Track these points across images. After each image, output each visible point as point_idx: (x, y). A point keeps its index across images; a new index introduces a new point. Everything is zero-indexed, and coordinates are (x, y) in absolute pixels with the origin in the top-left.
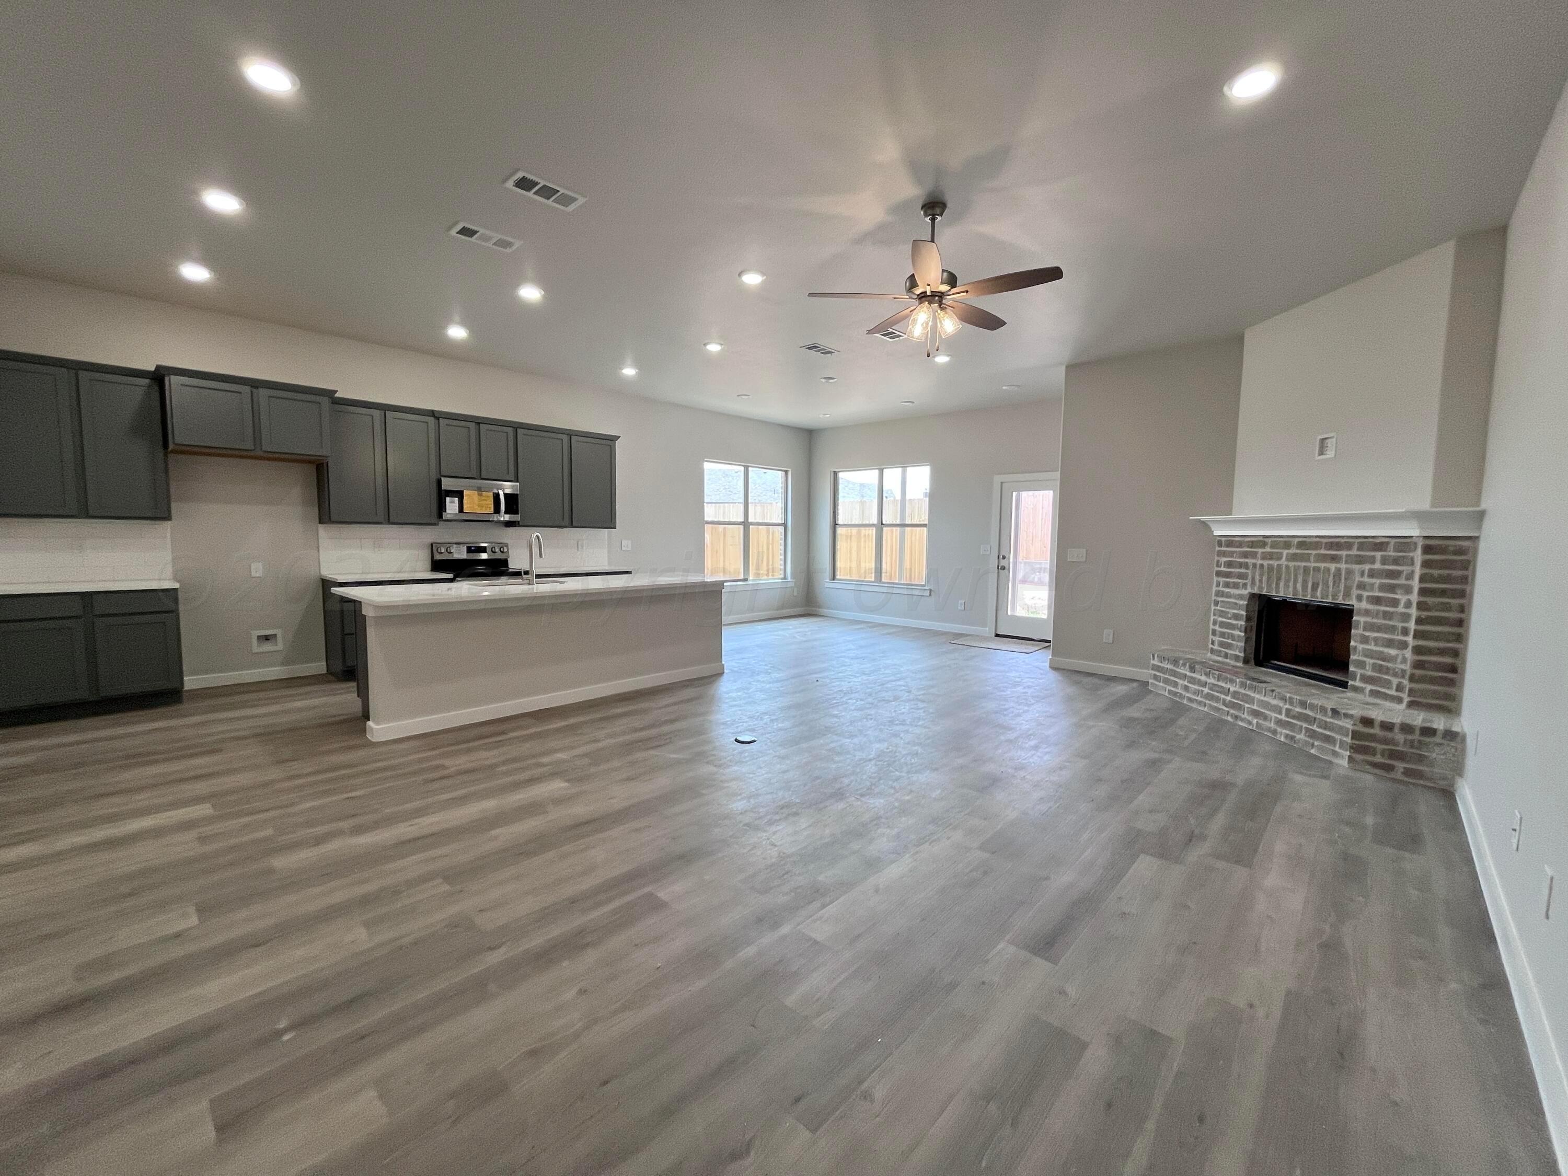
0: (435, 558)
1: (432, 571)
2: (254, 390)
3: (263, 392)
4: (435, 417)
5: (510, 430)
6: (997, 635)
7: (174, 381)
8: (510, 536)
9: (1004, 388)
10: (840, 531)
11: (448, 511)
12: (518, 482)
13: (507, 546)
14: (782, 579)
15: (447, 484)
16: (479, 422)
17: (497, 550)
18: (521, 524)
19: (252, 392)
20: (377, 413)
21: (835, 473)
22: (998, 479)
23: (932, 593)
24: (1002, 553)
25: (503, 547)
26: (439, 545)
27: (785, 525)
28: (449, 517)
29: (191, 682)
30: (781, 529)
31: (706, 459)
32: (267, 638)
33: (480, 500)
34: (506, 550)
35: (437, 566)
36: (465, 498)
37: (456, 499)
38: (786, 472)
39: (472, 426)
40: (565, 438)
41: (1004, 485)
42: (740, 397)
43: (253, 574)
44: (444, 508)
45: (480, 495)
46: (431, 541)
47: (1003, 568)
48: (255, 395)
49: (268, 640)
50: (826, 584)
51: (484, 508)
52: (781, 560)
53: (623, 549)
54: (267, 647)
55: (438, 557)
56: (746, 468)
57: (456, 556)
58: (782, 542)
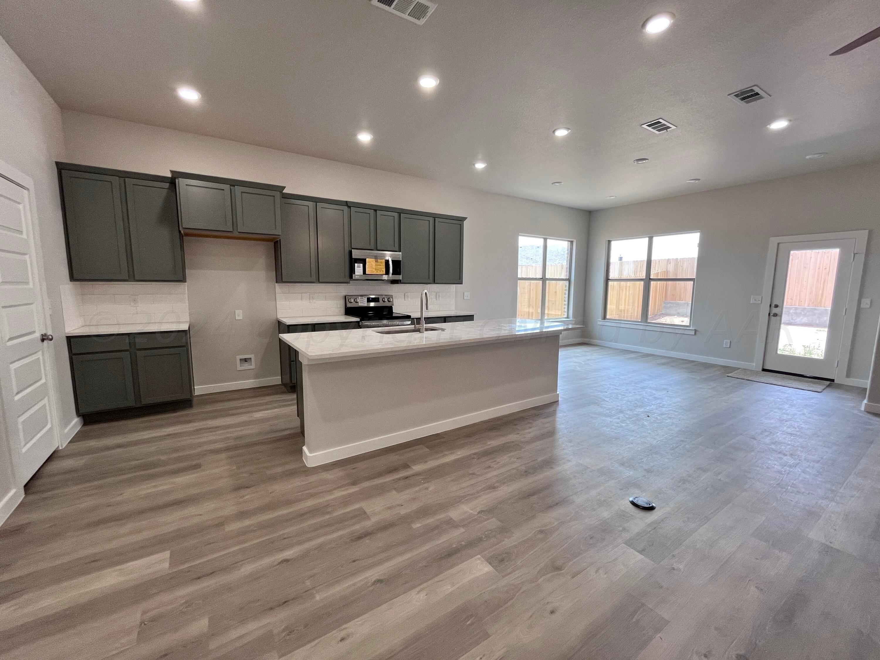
0: (347, 306)
1: (345, 315)
2: (232, 188)
3: (238, 189)
4: (348, 206)
5: (396, 215)
6: (764, 370)
7: (182, 182)
8: (394, 290)
9: (808, 157)
10: (610, 283)
11: (356, 274)
12: (400, 252)
13: (392, 298)
14: (566, 318)
15: (356, 254)
16: (376, 209)
17: (386, 300)
18: (402, 282)
19: (230, 188)
20: (311, 204)
21: (609, 242)
22: (774, 241)
23: (697, 333)
24: (775, 303)
25: (389, 298)
26: (349, 297)
27: (569, 280)
28: (357, 277)
29: (199, 389)
30: (567, 283)
31: (520, 234)
32: (246, 360)
33: (376, 265)
34: (391, 300)
35: (349, 311)
36: (367, 264)
37: (361, 265)
38: (572, 242)
39: (372, 212)
40: (431, 220)
41: (781, 245)
42: (554, 184)
43: (237, 318)
44: (353, 272)
45: (376, 261)
46: (344, 294)
47: (775, 315)
48: (233, 191)
49: (247, 361)
50: (598, 322)
51: (379, 271)
52: (565, 305)
53: (465, 298)
54: (246, 366)
55: (349, 305)
56: (545, 240)
57: (361, 304)
58: (567, 292)
